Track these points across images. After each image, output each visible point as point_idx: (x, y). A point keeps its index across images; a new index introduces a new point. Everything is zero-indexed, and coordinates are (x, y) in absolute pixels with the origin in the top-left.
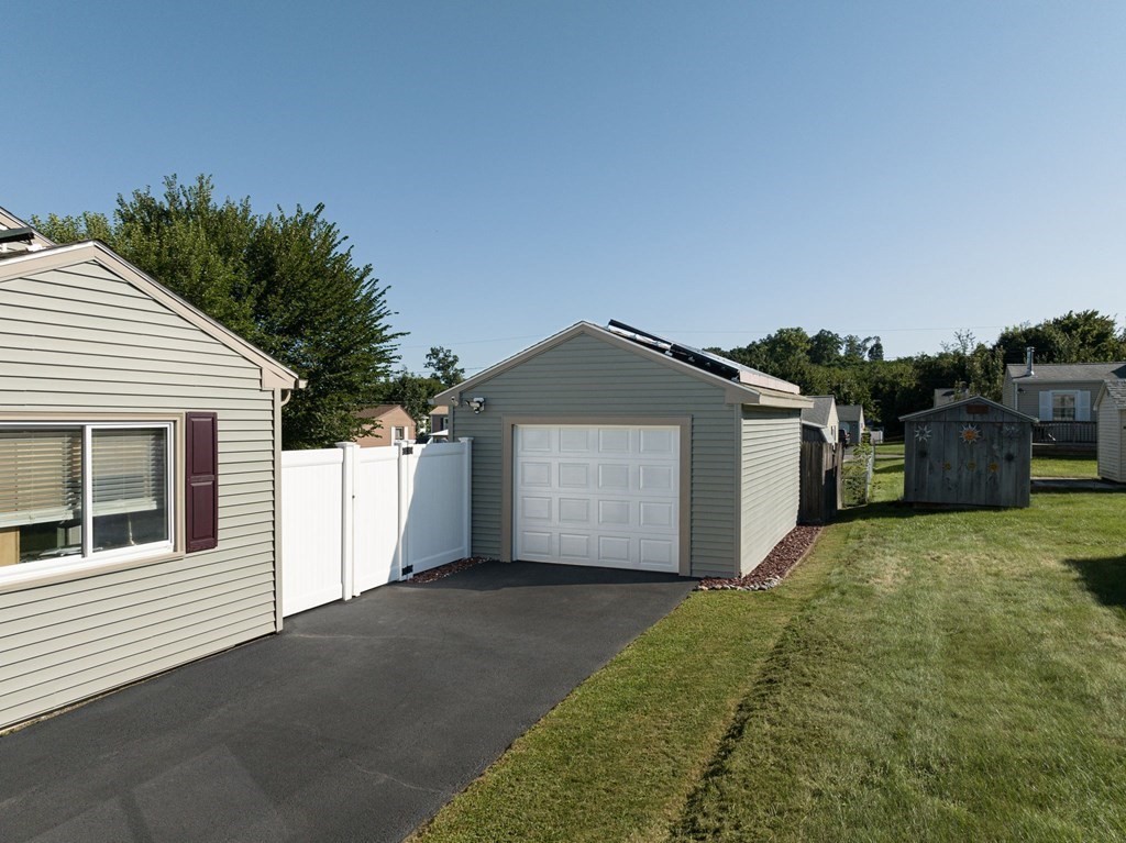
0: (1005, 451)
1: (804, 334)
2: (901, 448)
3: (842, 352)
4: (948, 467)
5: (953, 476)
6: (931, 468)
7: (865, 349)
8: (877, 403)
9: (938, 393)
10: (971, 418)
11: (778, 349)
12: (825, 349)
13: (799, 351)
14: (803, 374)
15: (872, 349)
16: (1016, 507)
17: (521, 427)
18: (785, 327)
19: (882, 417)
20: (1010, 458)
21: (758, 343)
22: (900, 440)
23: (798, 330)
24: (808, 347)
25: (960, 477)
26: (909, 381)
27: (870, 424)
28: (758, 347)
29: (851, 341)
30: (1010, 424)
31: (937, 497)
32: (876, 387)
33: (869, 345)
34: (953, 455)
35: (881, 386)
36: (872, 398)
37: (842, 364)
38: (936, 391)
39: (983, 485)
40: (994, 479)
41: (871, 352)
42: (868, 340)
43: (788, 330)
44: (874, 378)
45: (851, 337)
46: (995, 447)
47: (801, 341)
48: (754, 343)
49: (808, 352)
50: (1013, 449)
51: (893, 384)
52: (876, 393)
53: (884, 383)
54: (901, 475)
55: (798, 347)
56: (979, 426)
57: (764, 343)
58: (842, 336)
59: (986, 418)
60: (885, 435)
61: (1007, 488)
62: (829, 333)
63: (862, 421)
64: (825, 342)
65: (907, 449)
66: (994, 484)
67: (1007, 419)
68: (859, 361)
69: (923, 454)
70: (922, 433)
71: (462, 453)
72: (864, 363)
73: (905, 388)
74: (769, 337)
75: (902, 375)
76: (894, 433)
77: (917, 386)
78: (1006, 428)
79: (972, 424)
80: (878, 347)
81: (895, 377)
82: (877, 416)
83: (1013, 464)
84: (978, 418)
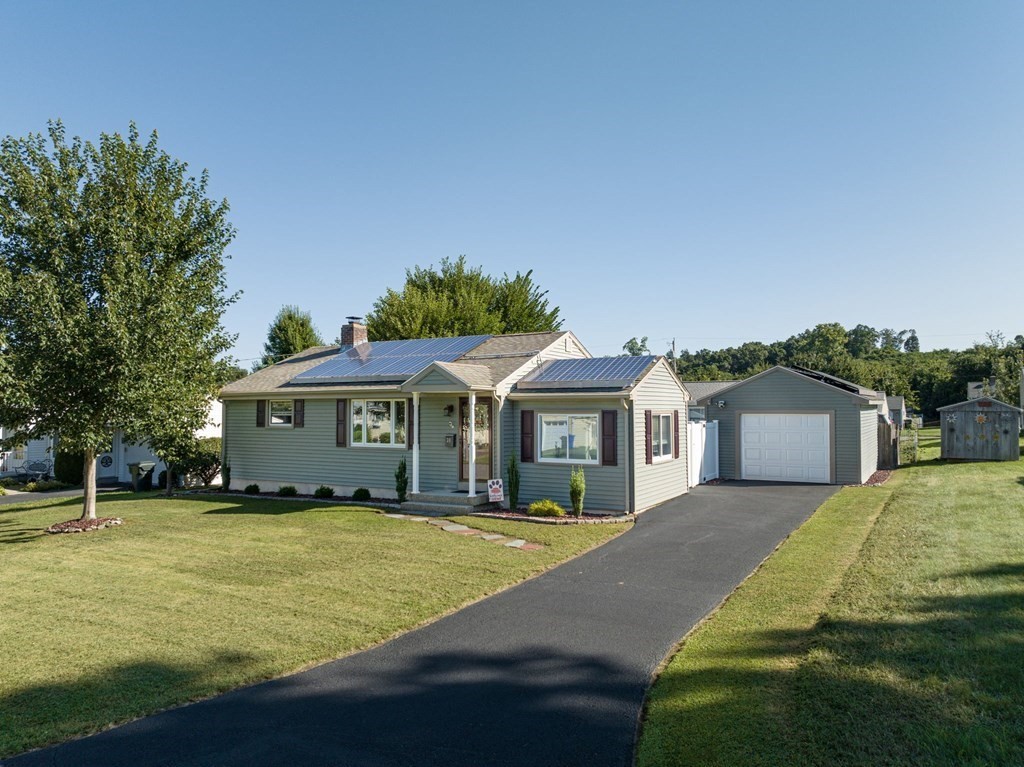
0: (1003, 428)
1: (842, 328)
2: (937, 432)
3: (878, 345)
4: (967, 437)
5: (971, 444)
6: (957, 438)
7: (901, 342)
8: (916, 394)
9: (971, 385)
10: (981, 409)
11: (817, 343)
12: (862, 342)
13: (837, 344)
14: (850, 370)
15: (908, 341)
16: (1010, 460)
17: (743, 415)
18: (823, 323)
19: (921, 406)
20: (1006, 432)
21: (797, 337)
22: (937, 425)
23: (835, 325)
24: (846, 341)
25: (975, 443)
26: (945, 374)
27: (911, 412)
28: (797, 341)
29: (887, 334)
30: (1007, 412)
31: (961, 455)
32: (915, 380)
33: (905, 337)
34: (971, 431)
35: (919, 379)
36: (912, 389)
37: (880, 356)
38: (969, 383)
39: (990, 449)
40: (996, 444)
41: (907, 344)
42: (903, 333)
43: (826, 325)
44: (913, 372)
45: (887, 331)
46: (997, 426)
47: (839, 335)
48: (793, 337)
49: (846, 345)
50: (1008, 427)
51: (930, 377)
52: (914, 384)
53: (922, 376)
54: (940, 448)
55: (836, 340)
56: (986, 413)
57: (803, 337)
58: (878, 329)
59: (990, 409)
60: (924, 421)
61: (1005, 448)
62: (866, 327)
63: (904, 409)
64: (862, 336)
65: (943, 432)
66: (997, 447)
67: (1004, 410)
68: (896, 353)
69: (952, 430)
70: (951, 418)
71: (714, 428)
72: (900, 355)
73: (941, 381)
74: (807, 331)
75: (938, 369)
76: (931, 418)
77: (953, 380)
78: (1003, 415)
79: (982, 412)
80: (914, 339)
81: (932, 370)
82: (916, 405)
83: (1008, 436)
84: (986, 409)
